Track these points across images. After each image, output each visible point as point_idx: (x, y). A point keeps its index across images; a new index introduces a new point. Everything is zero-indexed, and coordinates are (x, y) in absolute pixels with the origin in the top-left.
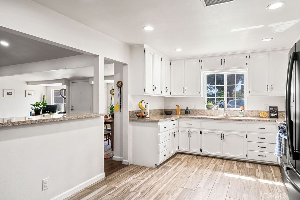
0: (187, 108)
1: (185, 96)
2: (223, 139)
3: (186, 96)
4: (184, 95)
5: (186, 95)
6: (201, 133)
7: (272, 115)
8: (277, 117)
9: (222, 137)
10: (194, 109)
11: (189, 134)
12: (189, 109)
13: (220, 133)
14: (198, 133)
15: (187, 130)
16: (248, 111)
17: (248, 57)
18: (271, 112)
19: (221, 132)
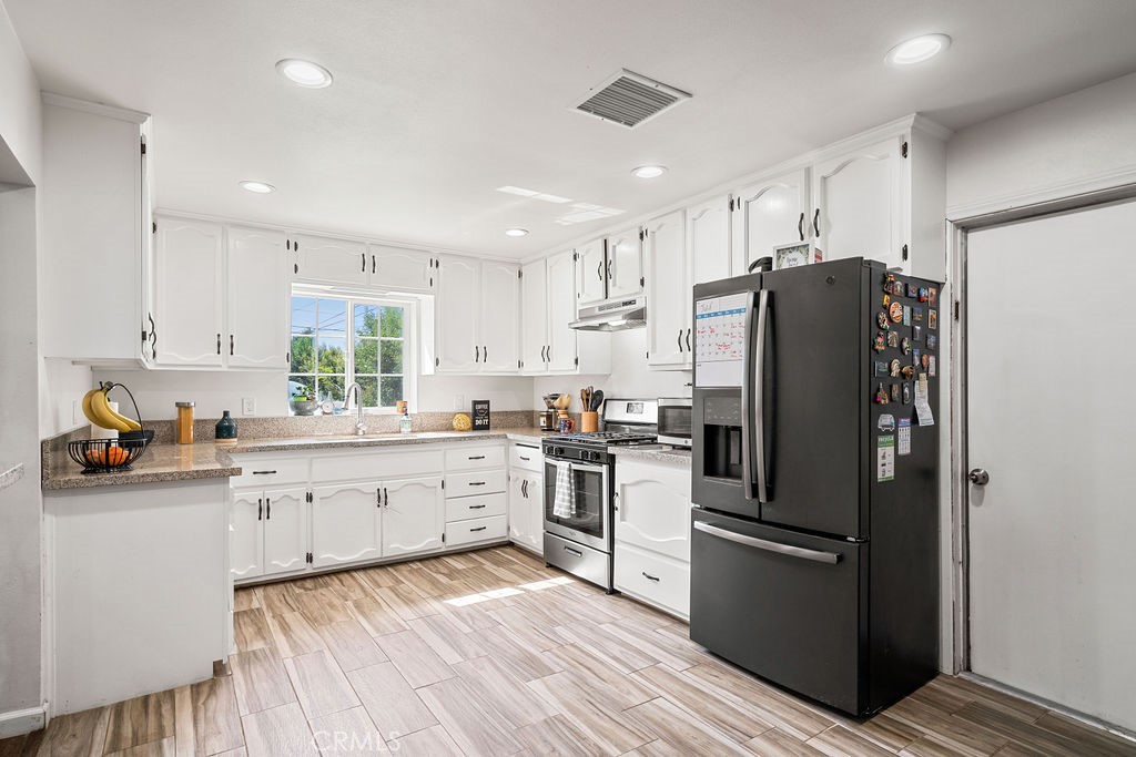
0: (226, 414)
1: (224, 369)
2: (382, 504)
3: (230, 367)
4: (222, 362)
5: (231, 364)
6: (310, 498)
7: (478, 422)
8: (486, 427)
9: (382, 498)
10: (247, 414)
11: (264, 510)
12: (231, 416)
13: (372, 487)
14: (298, 500)
15: (254, 496)
16: (419, 414)
17: (434, 264)
18: (475, 414)
19: (378, 484)
